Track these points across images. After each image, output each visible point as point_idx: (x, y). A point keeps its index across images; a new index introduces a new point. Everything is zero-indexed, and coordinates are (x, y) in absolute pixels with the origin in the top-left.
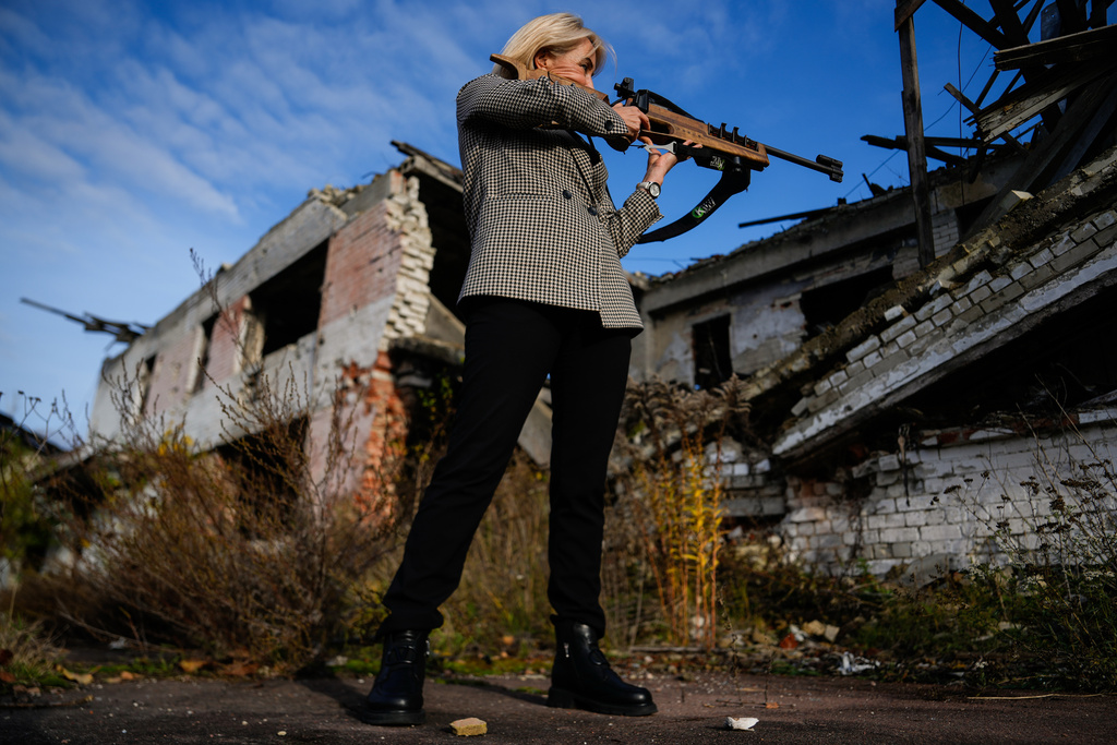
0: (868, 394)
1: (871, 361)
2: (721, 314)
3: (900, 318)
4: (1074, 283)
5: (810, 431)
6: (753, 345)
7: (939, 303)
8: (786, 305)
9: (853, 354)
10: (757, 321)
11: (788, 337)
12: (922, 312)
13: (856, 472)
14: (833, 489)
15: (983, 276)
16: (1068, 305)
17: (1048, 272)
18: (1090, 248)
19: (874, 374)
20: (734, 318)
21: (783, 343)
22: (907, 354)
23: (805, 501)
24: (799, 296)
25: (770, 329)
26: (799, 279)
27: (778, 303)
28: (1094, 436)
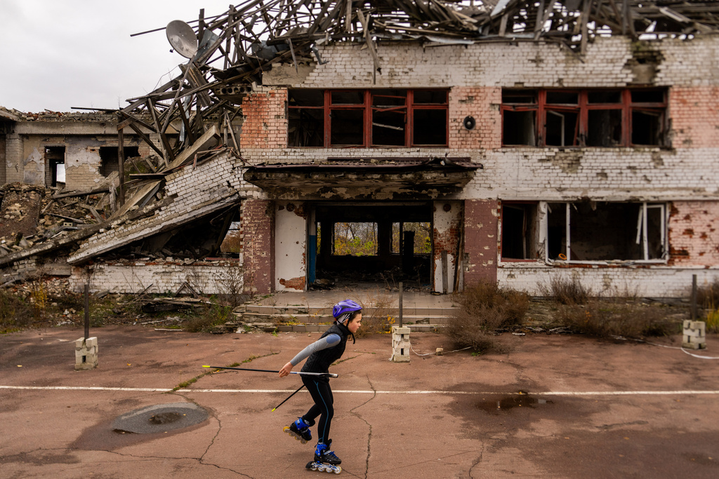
0: (93, 251)
1: (95, 242)
2: (60, 145)
3: (103, 233)
4: (139, 235)
5: (78, 257)
6: (76, 165)
7: (112, 231)
8: (93, 150)
9: (90, 239)
10: (78, 154)
11: (92, 165)
12: (108, 232)
13: (90, 267)
14: (84, 271)
15: (122, 227)
16: (137, 239)
17: (135, 231)
18: (143, 227)
19: (95, 246)
20: (67, 149)
21: (90, 168)
22: (104, 242)
23: (77, 273)
24: (99, 148)
25: (85, 160)
26: (99, 140)
27: (89, 148)
28: (139, 267)
